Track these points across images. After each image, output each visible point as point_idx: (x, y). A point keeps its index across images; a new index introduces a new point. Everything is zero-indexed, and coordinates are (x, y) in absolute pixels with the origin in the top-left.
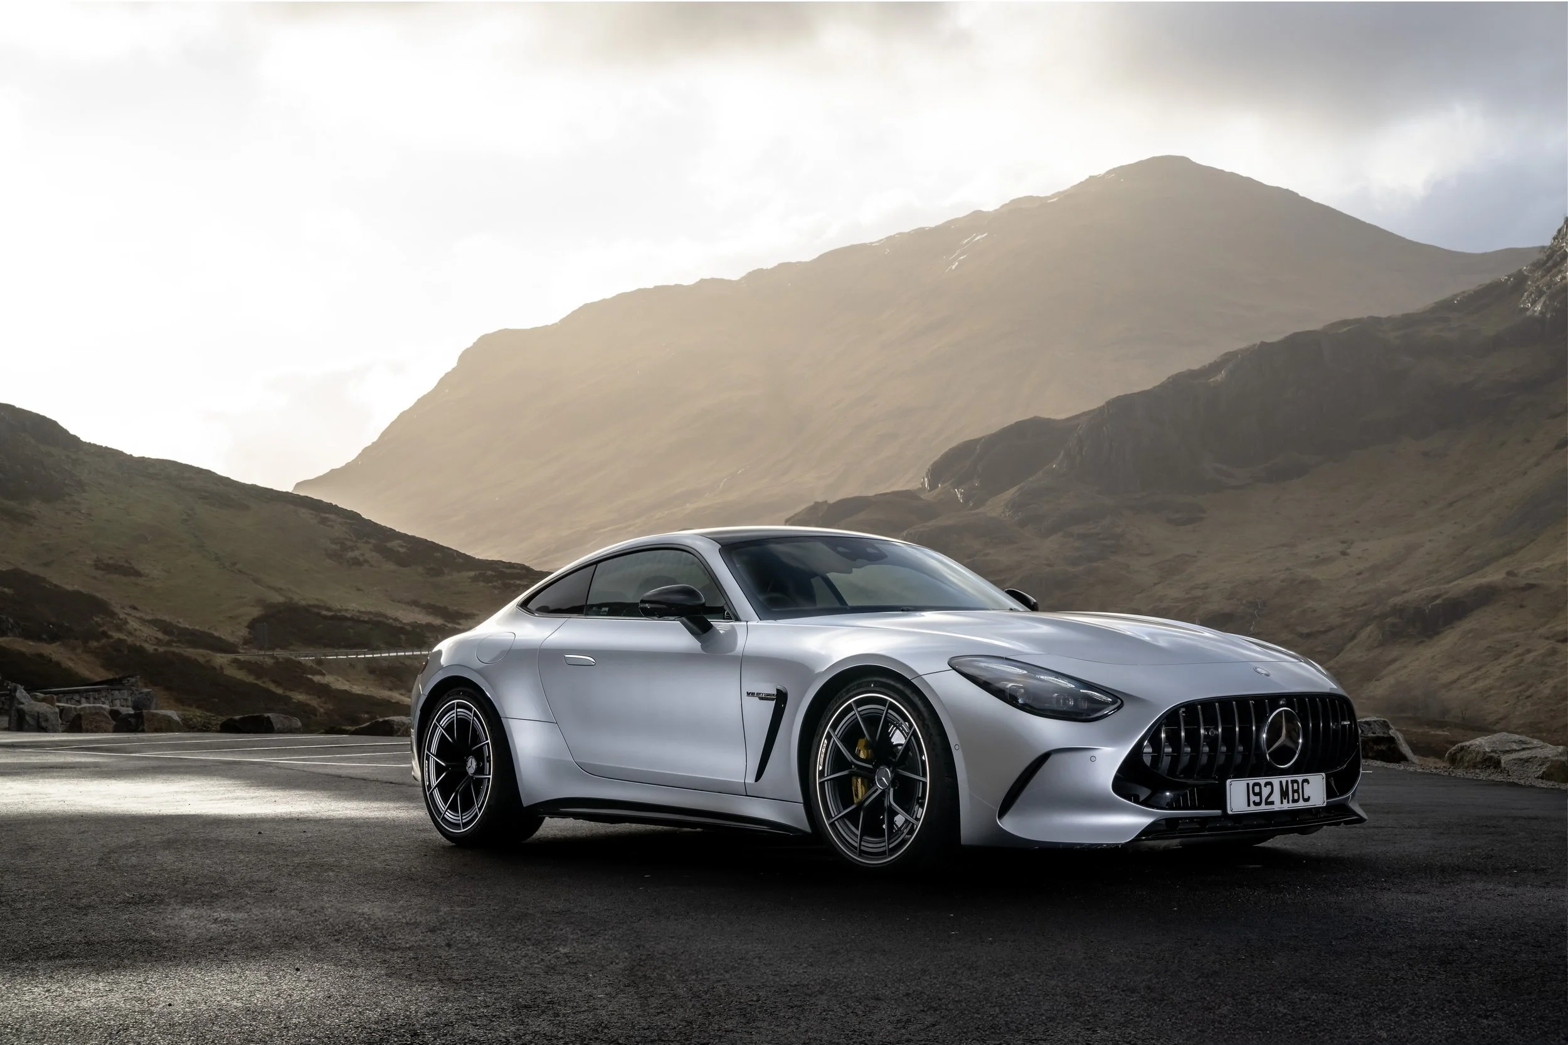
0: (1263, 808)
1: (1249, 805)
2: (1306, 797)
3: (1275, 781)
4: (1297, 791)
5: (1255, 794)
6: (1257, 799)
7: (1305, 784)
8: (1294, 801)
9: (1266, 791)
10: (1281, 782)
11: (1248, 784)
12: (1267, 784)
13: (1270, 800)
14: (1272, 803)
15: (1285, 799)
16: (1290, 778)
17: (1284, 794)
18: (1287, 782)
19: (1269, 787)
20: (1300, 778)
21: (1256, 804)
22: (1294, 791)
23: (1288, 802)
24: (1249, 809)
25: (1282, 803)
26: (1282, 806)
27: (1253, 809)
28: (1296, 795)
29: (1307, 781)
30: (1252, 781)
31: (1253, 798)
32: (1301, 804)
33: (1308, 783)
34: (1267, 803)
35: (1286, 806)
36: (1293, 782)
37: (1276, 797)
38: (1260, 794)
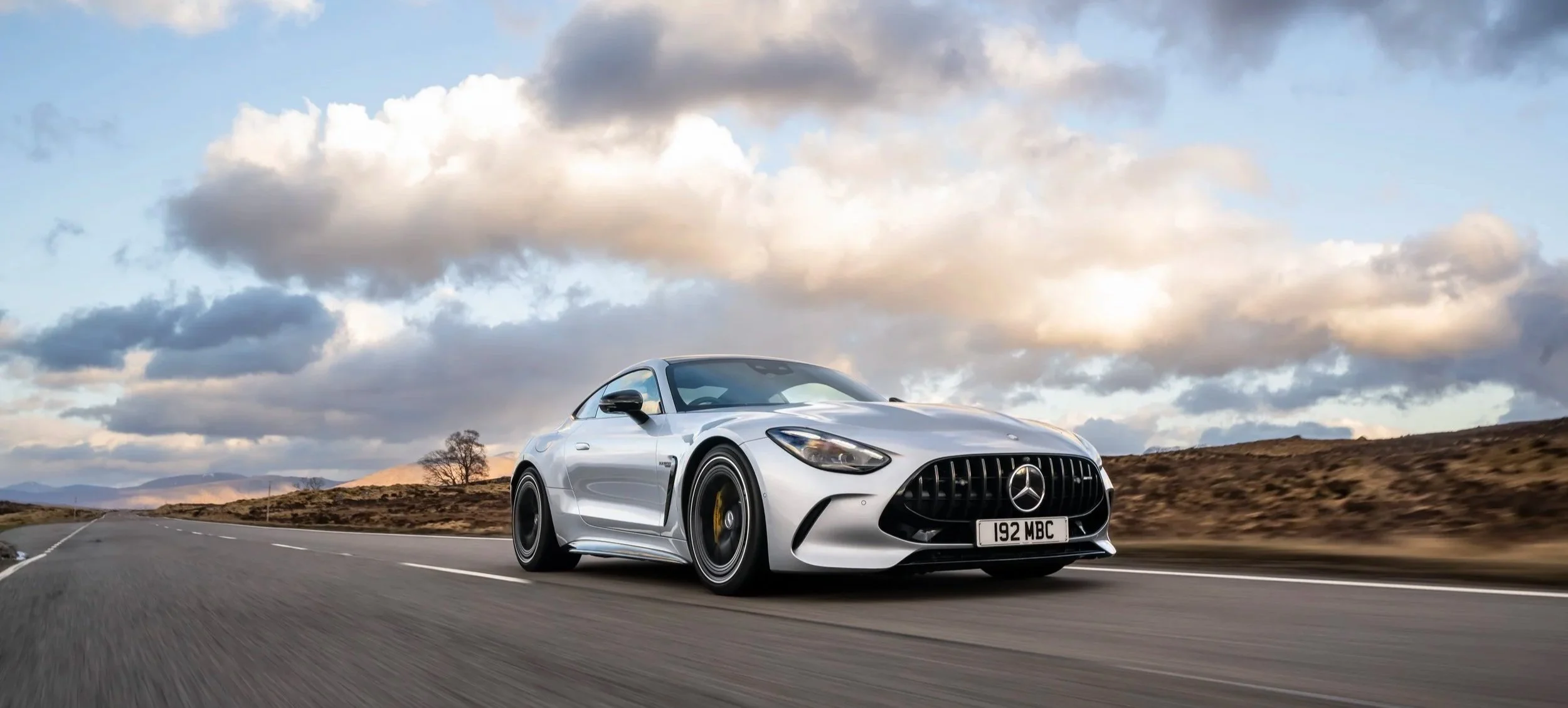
0: (1009, 542)
1: (996, 540)
2: (1049, 534)
3: (1021, 522)
4: (1042, 530)
5: (1002, 532)
6: (1004, 536)
7: (1049, 525)
8: (1038, 538)
9: (1012, 530)
10: (1026, 523)
11: (996, 524)
12: (1013, 524)
13: (1015, 536)
14: (1018, 539)
15: (1030, 536)
16: (1035, 520)
17: (1029, 532)
18: (1032, 523)
19: (1015, 527)
20: (1044, 520)
21: (1002, 539)
22: (1038, 530)
23: (1033, 538)
24: (997, 543)
25: (1027, 539)
26: (1027, 541)
27: (1000, 543)
28: (1040, 534)
29: (1051, 523)
30: (999, 522)
31: (1000, 535)
32: (1045, 540)
33: (1052, 524)
34: (1013, 539)
35: (1030, 541)
36: (1037, 523)
37: (1022, 534)
38: (1006, 532)
